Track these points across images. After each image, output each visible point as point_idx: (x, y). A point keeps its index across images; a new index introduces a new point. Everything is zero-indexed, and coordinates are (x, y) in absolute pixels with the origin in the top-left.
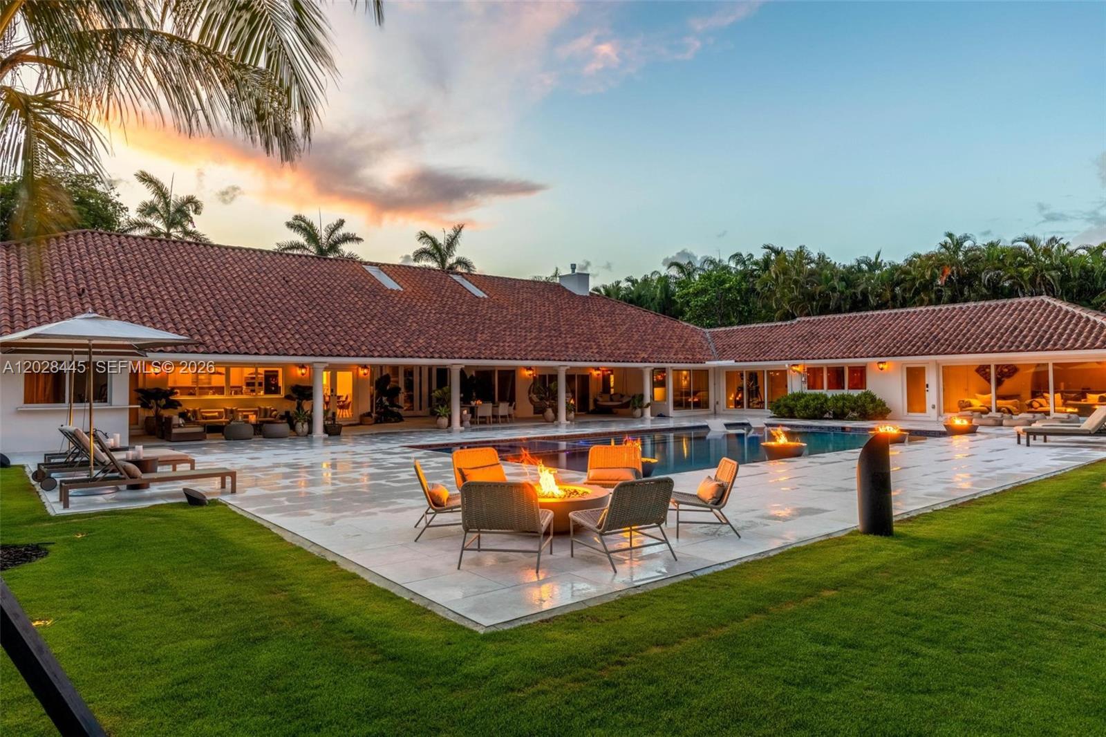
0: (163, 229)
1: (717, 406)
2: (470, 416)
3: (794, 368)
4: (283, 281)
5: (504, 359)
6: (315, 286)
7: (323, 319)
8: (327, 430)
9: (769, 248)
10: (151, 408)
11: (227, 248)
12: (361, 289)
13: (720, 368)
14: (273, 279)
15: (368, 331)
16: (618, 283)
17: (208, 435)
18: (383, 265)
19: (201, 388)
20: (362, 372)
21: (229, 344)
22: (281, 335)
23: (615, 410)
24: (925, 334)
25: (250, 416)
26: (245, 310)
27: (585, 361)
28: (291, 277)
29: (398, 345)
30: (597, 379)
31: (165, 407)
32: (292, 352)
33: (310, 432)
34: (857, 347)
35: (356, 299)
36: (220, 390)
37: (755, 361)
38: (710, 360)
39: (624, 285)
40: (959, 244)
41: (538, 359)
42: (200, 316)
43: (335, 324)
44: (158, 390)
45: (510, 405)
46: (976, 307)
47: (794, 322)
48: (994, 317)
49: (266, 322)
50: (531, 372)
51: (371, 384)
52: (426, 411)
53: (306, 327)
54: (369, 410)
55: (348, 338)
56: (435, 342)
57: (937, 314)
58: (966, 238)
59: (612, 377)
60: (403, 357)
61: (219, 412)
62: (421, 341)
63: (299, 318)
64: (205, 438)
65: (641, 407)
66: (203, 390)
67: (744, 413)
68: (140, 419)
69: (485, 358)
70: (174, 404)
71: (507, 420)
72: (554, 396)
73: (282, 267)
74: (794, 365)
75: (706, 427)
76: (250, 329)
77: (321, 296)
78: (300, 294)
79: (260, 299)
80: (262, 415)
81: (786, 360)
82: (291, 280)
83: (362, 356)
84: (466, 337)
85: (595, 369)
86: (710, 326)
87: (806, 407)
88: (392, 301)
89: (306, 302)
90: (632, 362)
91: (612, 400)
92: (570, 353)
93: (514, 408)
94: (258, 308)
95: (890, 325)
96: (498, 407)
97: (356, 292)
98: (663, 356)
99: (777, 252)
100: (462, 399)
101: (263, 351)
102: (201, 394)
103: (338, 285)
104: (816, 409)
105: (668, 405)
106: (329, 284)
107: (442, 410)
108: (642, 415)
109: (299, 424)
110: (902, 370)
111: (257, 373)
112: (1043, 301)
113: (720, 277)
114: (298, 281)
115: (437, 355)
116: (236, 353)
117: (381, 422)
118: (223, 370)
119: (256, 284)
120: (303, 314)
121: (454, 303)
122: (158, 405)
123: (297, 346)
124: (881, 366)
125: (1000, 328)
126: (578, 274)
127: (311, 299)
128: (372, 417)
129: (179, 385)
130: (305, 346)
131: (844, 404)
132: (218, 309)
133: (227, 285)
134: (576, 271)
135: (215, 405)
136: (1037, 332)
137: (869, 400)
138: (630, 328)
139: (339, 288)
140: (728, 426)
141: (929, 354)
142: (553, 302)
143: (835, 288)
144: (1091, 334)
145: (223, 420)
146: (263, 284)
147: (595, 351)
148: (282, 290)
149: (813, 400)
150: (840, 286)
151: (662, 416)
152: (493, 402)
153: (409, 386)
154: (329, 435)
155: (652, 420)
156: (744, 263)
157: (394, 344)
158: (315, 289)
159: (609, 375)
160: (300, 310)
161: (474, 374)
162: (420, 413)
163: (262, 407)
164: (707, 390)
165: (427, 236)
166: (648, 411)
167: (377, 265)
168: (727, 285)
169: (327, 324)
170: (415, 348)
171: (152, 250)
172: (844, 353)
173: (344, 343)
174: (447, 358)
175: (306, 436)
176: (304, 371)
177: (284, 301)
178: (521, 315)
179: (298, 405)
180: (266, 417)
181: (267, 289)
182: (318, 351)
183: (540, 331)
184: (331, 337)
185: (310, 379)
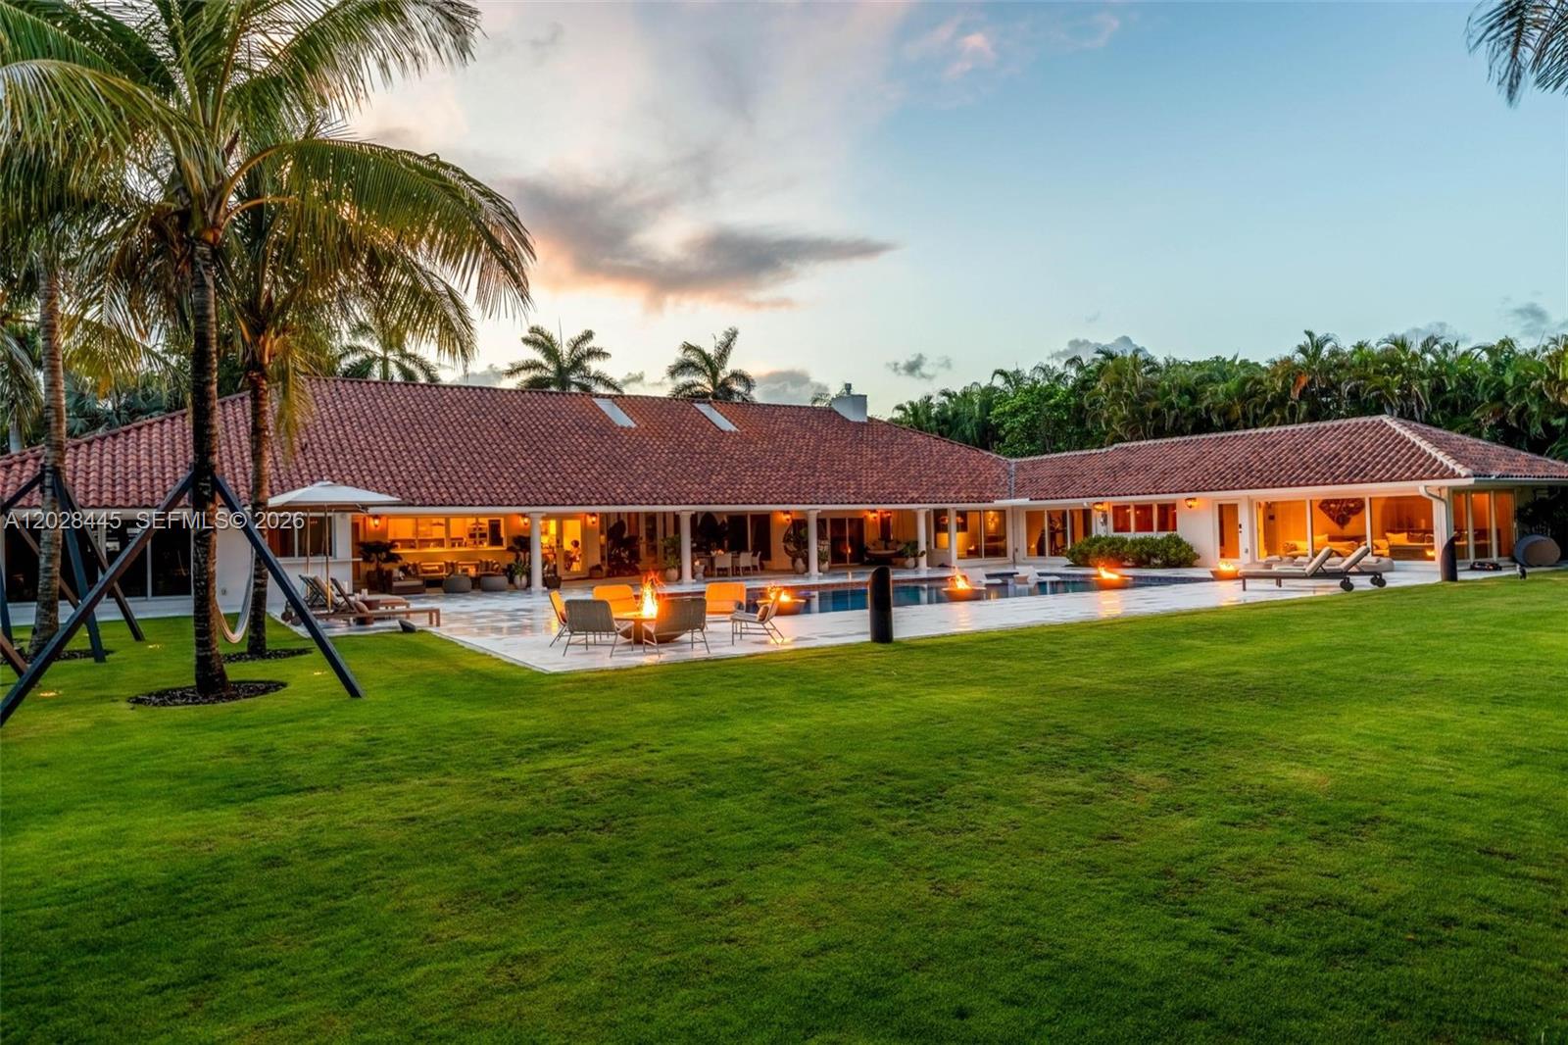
0: (380, 352)
1: (1016, 553)
2: (704, 567)
3: (1100, 506)
4: (502, 424)
5: (737, 503)
6: (536, 428)
7: (542, 465)
8: (546, 582)
9: (1104, 352)
10: (372, 562)
12: (587, 428)
14: (492, 421)
15: (589, 476)
16: (930, 398)
17: (427, 589)
19: (421, 541)
20: (590, 520)
21: (445, 496)
22: (496, 485)
24: (1239, 465)
25: (470, 570)
26: (461, 458)
28: (512, 418)
29: (619, 491)
30: (874, 522)
31: (387, 560)
32: (506, 502)
33: (529, 584)
35: (580, 440)
36: (440, 542)
37: (1052, 499)
38: (998, 498)
40: (1318, 347)
42: (416, 467)
43: (553, 470)
44: (378, 544)
45: (754, 555)
47: (1110, 449)
49: (482, 471)
50: (788, 517)
51: (602, 533)
53: (523, 475)
54: (599, 562)
55: (565, 485)
56: (661, 486)
58: (1328, 339)
59: (892, 522)
61: (439, 566)
62: (645, 486)
63: (516, 465)
64: (424, 592)
65: (915, 556)
66: (425, 543)
67: (1046, 561)
68: (362, 573)
69: (720, 503)
70: (395, 558)
71: (751, 572)
72: (806, 544)
73: (503, 406)
74: (1102, 503)
76: (465, 479)
77: (542, 438)
78: (520, 437)
79: (477, 445)
80: (485, 568)
81: (1084, 497)
82: (512, 422)
83: (581, 505)
84: (697, 480)
86: (1015, 456)
88: (620, 441)
89: (526, 446)
92: (821, 494)
93: (761, 559)
94: (475, 455)
96: (740, 557)
97: (580, 432)
98: (943, 495)
99: (1115, 358)
100: (693, 549)
101: (478, 502)
102: (421, 547)
103: (562, 424)
105: (950, 552)
106: (552, 425)
107: (671, 561)
108: (917, 565)
109: (518, 577)
110: (1214, 507)
111: (477, 523)
112: (1380, 422)
113: (1047, 389)
114: (519, 422)
115: (660, 502)
116: (450, 505)
117: (614, 576)
118: (442, 521)
119: (474, 429)
120: (521, 461)
122: (379, 559)
123: (512, 496)
124: (1190, 503)
126: (854, 396)
127: (531, 442)
128: (601, 570)
129: (400, 537)
130: (520, 495)
131: (1142, 549)
132: (435, 459)
133: (444, 431)
134: (851, 392)
135: (436, 558)
137: (1175, 544)
138: (908, 462)
139: (563, 428)
143: (1174, 404)
145: (444, 573)
146: (482, 428)
148: (501, 434)
149: (1116, 545)
150: (1179, 401)
151: (941, 565)
152: (736, 552)
153: (651, 534)
154: (548, 587)
155: (928, 570)
156: (1082, 369)
157: (615, 490)
158: (536, 431)
159: (888, 519)
160: (518, 456)
161: (706, 520)
163: (484, 560)
165: (690, 346)
166: (923, 561)
168: (1054, 401)
169: (545, 470)
170: (638, 494)
171: (368, 396)
173: (561, 490)
174: (672, 504)
175: (525, 589)
176: (526, 520)
177: (503, 446)
178: (772, 450)
179: (518, 556)
180: (486, 570)
181: (485, 433)
182: (533, 501)
183: (790, 469)
184: (548, 485)
185: (529, 529)
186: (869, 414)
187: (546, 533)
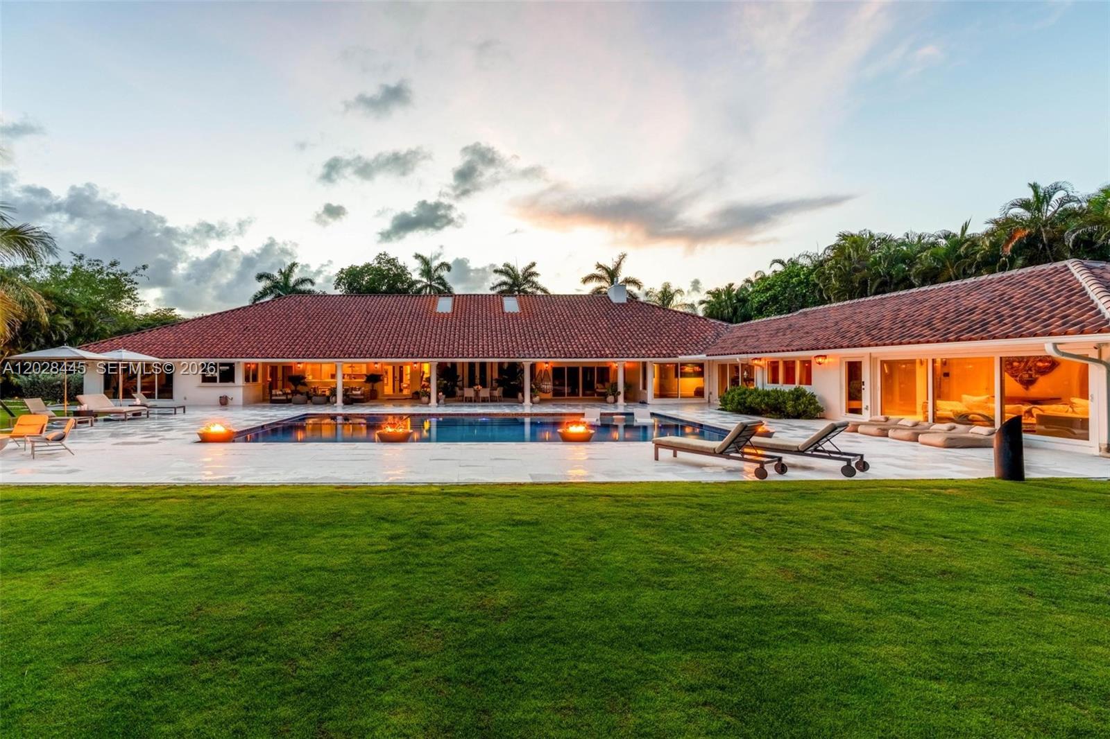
3: (758, 363)
58: (1056, 188)
65: (613, 394)
74: (759, 359)
124: (820, 360)
147: (557, 349)
175: (333, 404)
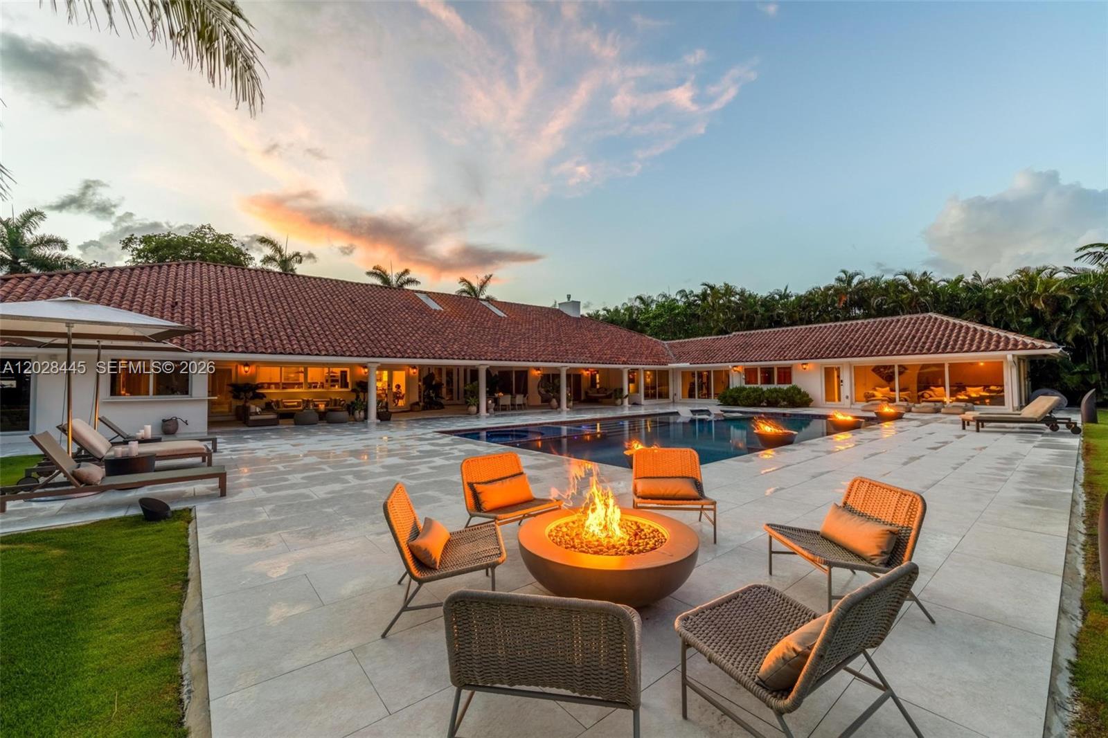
1: (675, 397)
2: (494, 405)
3: (735, 368)
4: (350, 302)
5: (519, 361)
6: (375, 305)
7: (378, 329)
8: (379, 416)
9: (706, 285)
11: (309, 278)
12: (412, 309)
13: (678, 369)
14: (342, 300)
15: (414, 338)
16: (598, 311)
17: (281, 421)
18: (430, 293)
19: (284, 383)
20: (412, 371)
21: (295, 347)
22: (341, 341)
23: (600, 400)
24: (838, 342)
25: (320, 405)
26: (314, 321)
27: (582, 363)
28: (357, 299)
29: (437, 349)
30: (587, 378)
31: (250, 399)
32: (349, 354)
33: (366, 418)
34: (784, 353)
35: (407, 316)
36: (299, 385)
37: (706, 363)
38: (671, 363)
39: (602, 313)
41: (546, 361)
42: (275, 325)
43: (386, 333)
44: (247, 385)
45: (524, 396)
46: (875, 322)
47: (731, 335)
48: (893, 329)
49: (330, 331)
50: (539, 372)
51: (420, 380)
52: (462, 401)
53: (363, 335)
54: (417, 400)
55: (396, 343)
56: (466, 347)
57: (844, 327)
58: (857, 273)
59: (598, 376)
60: (441, 358)
61: (298, 402)
62: (455, 347)
63: (358, 328)
64: (278, 424)
67: (696, 402)
69: (506, 360)
70: (260, 396)
71: (523, 408)
72: (558, 390)
73: (352, 292)
74: (735, 366)
75: (677, 413)
76: (315, 336)
77: (379, 313)
78: (362, 311)
79: (329, 313)
80: (333, 404)
81: (729, 362)
82: (357, 301)
83: (407, 357)
84: (491, 344)
85: (585, 368)
86: (667, 339)
87: (748, 397)
88: (434, 318)
89: (367, 317)
90: (616, 364)
91: (598, 393)
92: (570, 357)
93: (527, 399)
94: (326, 320)
95: (808, 336)
96: (515, 398)
97: (407, 311)
98: (638, 360)
99: (712, 288)
100: (487, 392)
102: (283, 388)
103: (394, 306)
104: (756, 399)
105: (641, 395)
106: (387, 304)
107: (472, 400)
108: (622, 404)
109: (357, 412)
110: (821, 369)
112: (931, 318)
113: (671, 306)
114: (362, 302)
115: (467, 358)
116: (299, 354)
117: (427, 409)
118: (302, 369)
119: (328, 303)
120: (363, 325)
121: (482, 320)
122: (246, 397)
123: (353, 349)
124: (804, 366)
125: (901, 337)
126: (573, 301)
127: (371, 315)
128: (419, 405)
129: (267, 381)
130: (360, 349)
131: (777, 395)
132: (292, 320)
133: (304, 303)
134: (571, 300)
135: (295, 396)
136: (934, 339)
137: (796, 392)
138: (611, 340)
139: (394, 307)
140: (693, 412)
141: (845, 356)
142: (555, 321)
143: (758, 312)
144: (983, 340)
145: (298, 408)
146: (334, 303)
147: (589, 355)
148: (349, 307)
149: (753, 392)
150: (761, 310)
151: (635, 404)
152: (512, 394)
153: (450, 382)
154: (381, 420)
155: (629, 408)
156: (687, 296)
157: (433, 349)
158: (375, 308)
159: (595, 374)
160: (360, 322)
161: (497, 373)
162: (457, 402)
163: (333, 398)
164: (668, 385)
165: (466, 281)
166: (626, 401)
167: (425, 293)
168: (677, 311)
169: (381, 333)
170: (450, 352)
172: (776, 357)
173: (393, 347)
174: (476, 359)
175: (363, 421)
176: (366, 370)
177: (349, 315)
178: (532, 329)
179: (358, 397)
180: (334, 405)
181: (336, 306)
182: (370, 353)
183: (547, 341)
184: (383, 343)
185: (367, 377)
186: (581, 313)
187: (380, 380)
